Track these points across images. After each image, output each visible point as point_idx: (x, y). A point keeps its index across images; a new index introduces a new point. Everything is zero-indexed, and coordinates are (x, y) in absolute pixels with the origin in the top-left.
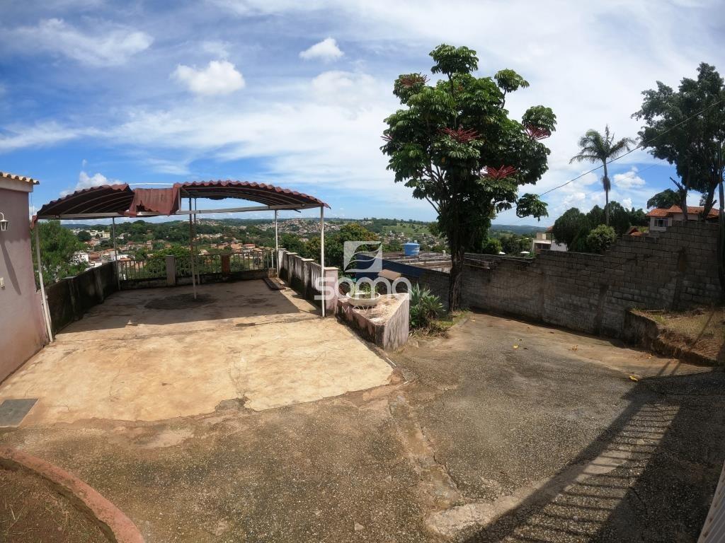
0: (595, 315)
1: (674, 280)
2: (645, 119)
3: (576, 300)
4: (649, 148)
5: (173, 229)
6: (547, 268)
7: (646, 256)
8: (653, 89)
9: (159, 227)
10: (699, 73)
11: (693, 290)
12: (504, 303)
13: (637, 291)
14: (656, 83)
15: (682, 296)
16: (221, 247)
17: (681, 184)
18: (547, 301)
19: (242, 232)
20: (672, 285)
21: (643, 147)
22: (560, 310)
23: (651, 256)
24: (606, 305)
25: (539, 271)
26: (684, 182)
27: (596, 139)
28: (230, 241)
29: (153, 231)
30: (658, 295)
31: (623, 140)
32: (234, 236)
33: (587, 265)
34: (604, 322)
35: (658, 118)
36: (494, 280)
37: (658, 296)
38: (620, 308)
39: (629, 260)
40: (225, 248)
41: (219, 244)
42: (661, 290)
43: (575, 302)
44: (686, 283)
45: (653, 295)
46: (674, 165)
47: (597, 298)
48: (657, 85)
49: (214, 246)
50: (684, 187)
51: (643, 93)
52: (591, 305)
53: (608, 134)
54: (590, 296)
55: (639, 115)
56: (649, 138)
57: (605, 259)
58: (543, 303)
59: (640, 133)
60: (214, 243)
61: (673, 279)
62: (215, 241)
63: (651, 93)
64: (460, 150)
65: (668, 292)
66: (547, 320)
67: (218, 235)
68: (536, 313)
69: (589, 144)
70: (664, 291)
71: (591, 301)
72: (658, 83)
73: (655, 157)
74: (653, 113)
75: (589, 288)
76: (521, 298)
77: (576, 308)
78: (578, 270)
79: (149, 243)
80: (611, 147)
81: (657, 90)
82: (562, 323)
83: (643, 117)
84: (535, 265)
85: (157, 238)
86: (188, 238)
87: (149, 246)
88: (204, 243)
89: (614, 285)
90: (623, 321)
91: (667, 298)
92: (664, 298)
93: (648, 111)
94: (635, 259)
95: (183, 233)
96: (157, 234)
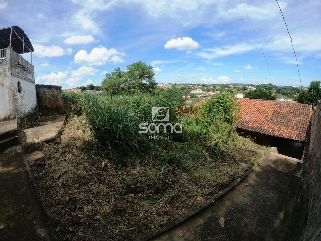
5: (286, 89)
9: (278, 88)
79: (273, 94)
85: (277, 92)
95: (290, 92)
96: (277, 90)
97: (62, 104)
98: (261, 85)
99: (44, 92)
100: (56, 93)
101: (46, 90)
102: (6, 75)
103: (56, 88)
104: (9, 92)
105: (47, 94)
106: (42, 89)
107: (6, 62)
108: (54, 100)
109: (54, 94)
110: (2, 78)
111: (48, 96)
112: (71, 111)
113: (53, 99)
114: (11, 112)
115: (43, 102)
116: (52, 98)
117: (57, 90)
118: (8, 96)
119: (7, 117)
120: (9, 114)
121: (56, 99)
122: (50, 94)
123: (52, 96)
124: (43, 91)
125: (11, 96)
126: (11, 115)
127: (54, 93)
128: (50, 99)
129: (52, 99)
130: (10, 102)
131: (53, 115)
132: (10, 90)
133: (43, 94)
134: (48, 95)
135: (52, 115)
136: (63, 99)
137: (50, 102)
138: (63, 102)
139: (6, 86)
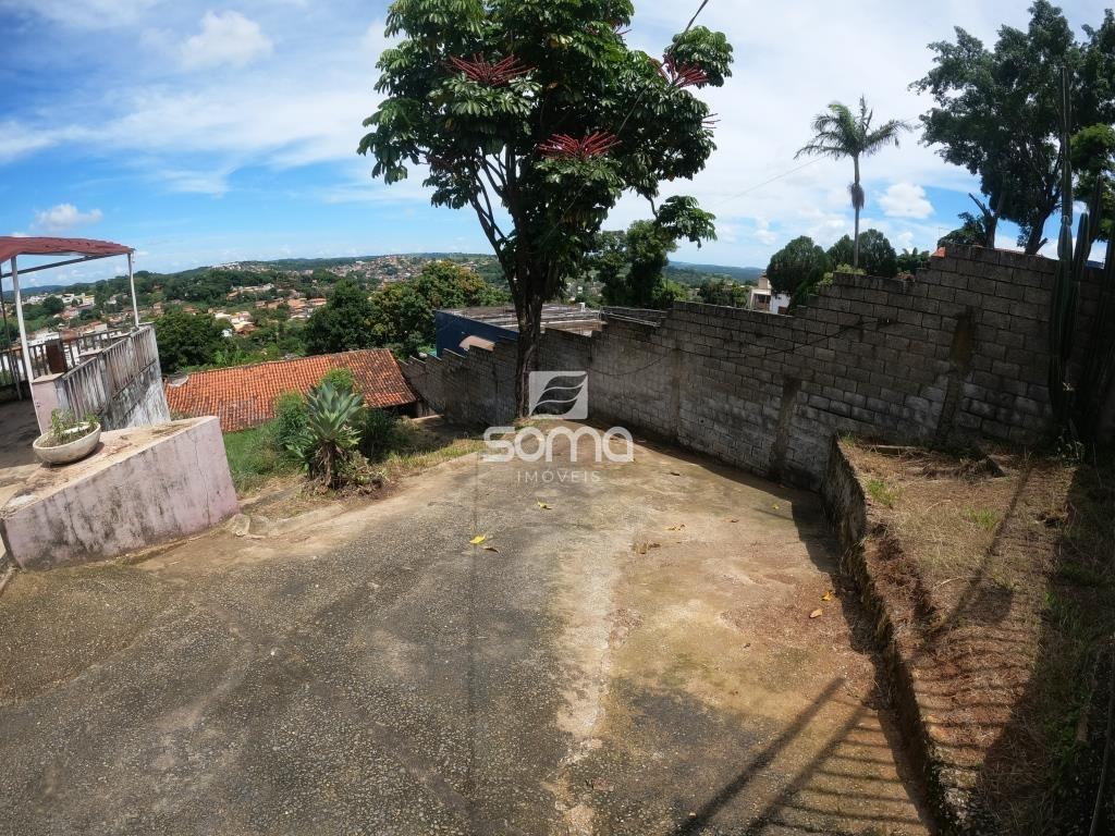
0: (772, 440)
1: (943, 381)
2: (933, 92)
3: (737, 406)
4: (938, 145)
5: (196, 281)
6: (686, 338)
7: (883, 323)
8: (948, 42)
9: (171, 280)
10: (1032, 17)
11: (986, 408)
12: (614, 403)
13: (859, 398)
14: (954, 31)
15: (959, 418)
16: (271, 306)
17: (987, 207)
18: (686, 405)
19: (306, 280)
20: (937, 392)
21: (926, 142)
22: (708, 422)
23: (894, 322)
24: (794, 420)
25: (670, 344)
26: (993, 204)
27: (843, 119)
28: (286, 295)
29: (163, 286)
30: (905, 410)
31: (891, 123)
32: (292, 287)
33: (759, 335)
34: (789, 455)
35: (954, 93)
36: (599, 359)
37: (906, 413)
38: (822, 430)
39: (844, 328)
40: (279, 307)
41: (269, 301)
42: (912, 400)
43: (736, 410)
44: (969, 388)
45: (894, 409)
46: (979, 176)
47: (779, 407)
48: (956, 34)
49: (261, 304)
50: (992, 213)
51: (931, 46)
52: (766, 418)
53: (863, 111)
54: (764, 399)
55: (923, 85)
56: (938, 127)
57: (796, 324)
58: (679, 407)
59: (923, 118)
60: (261, 299)
61: (941, 378)
62: (263, 297)
63: (945, 48)
64: (480, 100)
65: (927, 406)
66: (686, 442)
67: (267, 287)
68: (666, 426)
69: (831, 127)
70: (919, 403)
71: (767, 411)
72: (958, 30)
73: (946, 161)
74: (947, 84)
75: (763, 383)
76: (642, 395)
77: (737, 422)
78: (741, 344)
79: (157, 306)
80: (869, 133)
81: (955, 44)
82: (711, 450)
83: (930, 88)
84: (665, 332)
85: (170, 298)
86: (219, 294)
87: (158, 312)
88: (245, 301)
89: (812, 380)
90: (828, 458)
91: (924, 417)
92: (918, 417)
93: (938, 80)
94: (859, 326)
95: (211, 287)
96: (170, 291)
98: (111, 281)
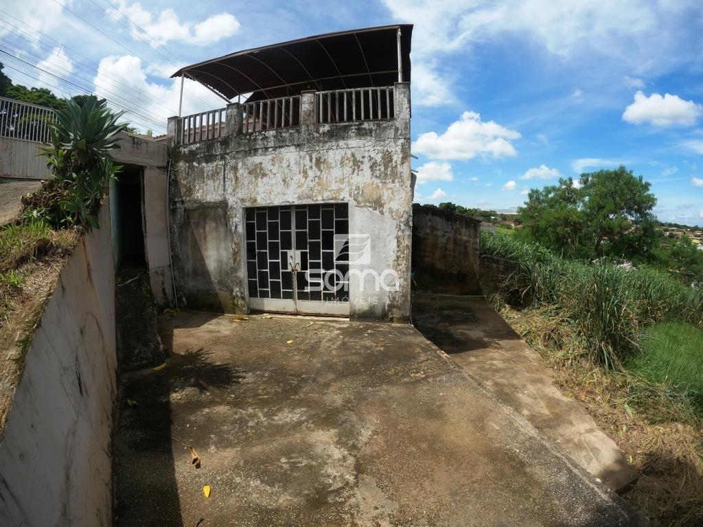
97: (476, 267)
99: (434, 228)
100: (465, 235)
101: (439, 222)
102: (395, 175)
103: (466, 221)
104: (400, 233)
105: (440, 233)
106: (428, 218)
107: (393, 131)
108: (457, 253)
109: (459, 236)
110: (378, 181)
111: (440, 239)
112: (496, 289)
113: (454, 251)
114: (394, 298)
115: (427, 254)
116: (451, 246)
117: (467, 227)
118: (395, 244)
119: (379, 311)
120: (388, 302)
121: (463, 251)
122: (449, 235)
123: (452, 241)
124: (429, 223)
125: (407, 246)
126: (394, 307)
127: (460, 234)
128: (446, 249)
129: (452, 248)
130: (399, 265)
131: (446, 292)
132: (403, 227)
133: (428, 231)
134: (443, 236)
135: (442, 292)
136: (481, 254)
137: (445, 256)
138: (478, 262)
139: (391, 211)
